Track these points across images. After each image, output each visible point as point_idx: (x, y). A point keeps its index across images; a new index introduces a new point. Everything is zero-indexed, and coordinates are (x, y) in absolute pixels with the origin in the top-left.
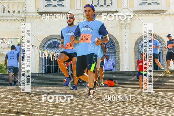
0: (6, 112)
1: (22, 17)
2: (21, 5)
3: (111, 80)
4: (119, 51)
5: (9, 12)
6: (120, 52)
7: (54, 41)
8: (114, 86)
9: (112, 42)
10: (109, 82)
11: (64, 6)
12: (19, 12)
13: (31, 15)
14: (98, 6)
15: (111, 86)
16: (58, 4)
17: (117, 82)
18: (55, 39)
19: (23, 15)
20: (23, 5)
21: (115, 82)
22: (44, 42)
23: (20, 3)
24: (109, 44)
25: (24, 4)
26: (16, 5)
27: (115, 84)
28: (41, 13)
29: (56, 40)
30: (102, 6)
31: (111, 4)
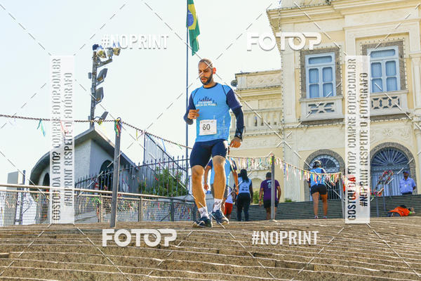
0: (240, 254)
1: (280, 130)
2: (278, 115)
3: (403, 207)
4: (415, 167)
5: (262, 124)
6: (416, 169)
7: (322, 157)
8: (409, 215)
9: (403, 156)
10: (402, 210)
11: (333, 111)
12: (275, 123)
13: (290, 126)
14: (381, 108)
15: (404, 215)
16: (326, 110)
17: (413, 209)
18: (324, 155)
19: (280, 127)
20: (281, 114)
21: (410, 210)
22: (310, 160)
23: (275, 111)
24: (400, 158)
25: (281, 112)
26: (271, 115)
27: (411, 213)
28: (303, 123)
29: (325, 157)
30: (385, 107)
31: (399, 104)
